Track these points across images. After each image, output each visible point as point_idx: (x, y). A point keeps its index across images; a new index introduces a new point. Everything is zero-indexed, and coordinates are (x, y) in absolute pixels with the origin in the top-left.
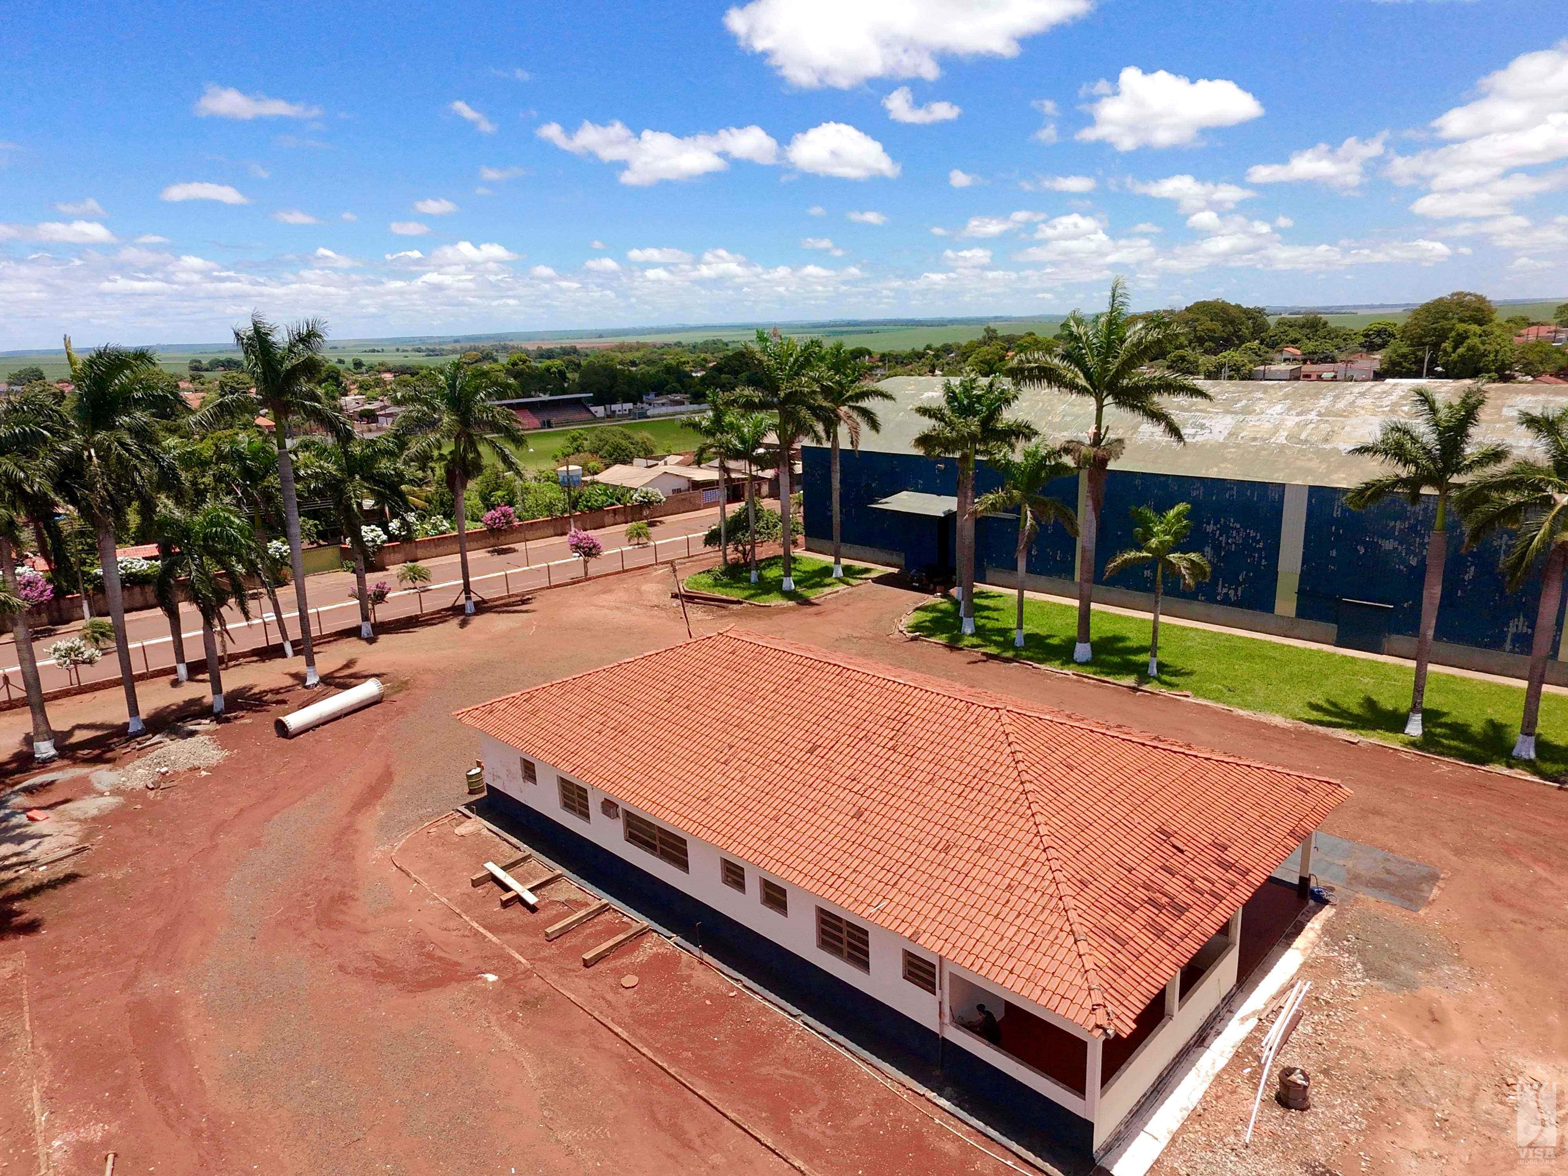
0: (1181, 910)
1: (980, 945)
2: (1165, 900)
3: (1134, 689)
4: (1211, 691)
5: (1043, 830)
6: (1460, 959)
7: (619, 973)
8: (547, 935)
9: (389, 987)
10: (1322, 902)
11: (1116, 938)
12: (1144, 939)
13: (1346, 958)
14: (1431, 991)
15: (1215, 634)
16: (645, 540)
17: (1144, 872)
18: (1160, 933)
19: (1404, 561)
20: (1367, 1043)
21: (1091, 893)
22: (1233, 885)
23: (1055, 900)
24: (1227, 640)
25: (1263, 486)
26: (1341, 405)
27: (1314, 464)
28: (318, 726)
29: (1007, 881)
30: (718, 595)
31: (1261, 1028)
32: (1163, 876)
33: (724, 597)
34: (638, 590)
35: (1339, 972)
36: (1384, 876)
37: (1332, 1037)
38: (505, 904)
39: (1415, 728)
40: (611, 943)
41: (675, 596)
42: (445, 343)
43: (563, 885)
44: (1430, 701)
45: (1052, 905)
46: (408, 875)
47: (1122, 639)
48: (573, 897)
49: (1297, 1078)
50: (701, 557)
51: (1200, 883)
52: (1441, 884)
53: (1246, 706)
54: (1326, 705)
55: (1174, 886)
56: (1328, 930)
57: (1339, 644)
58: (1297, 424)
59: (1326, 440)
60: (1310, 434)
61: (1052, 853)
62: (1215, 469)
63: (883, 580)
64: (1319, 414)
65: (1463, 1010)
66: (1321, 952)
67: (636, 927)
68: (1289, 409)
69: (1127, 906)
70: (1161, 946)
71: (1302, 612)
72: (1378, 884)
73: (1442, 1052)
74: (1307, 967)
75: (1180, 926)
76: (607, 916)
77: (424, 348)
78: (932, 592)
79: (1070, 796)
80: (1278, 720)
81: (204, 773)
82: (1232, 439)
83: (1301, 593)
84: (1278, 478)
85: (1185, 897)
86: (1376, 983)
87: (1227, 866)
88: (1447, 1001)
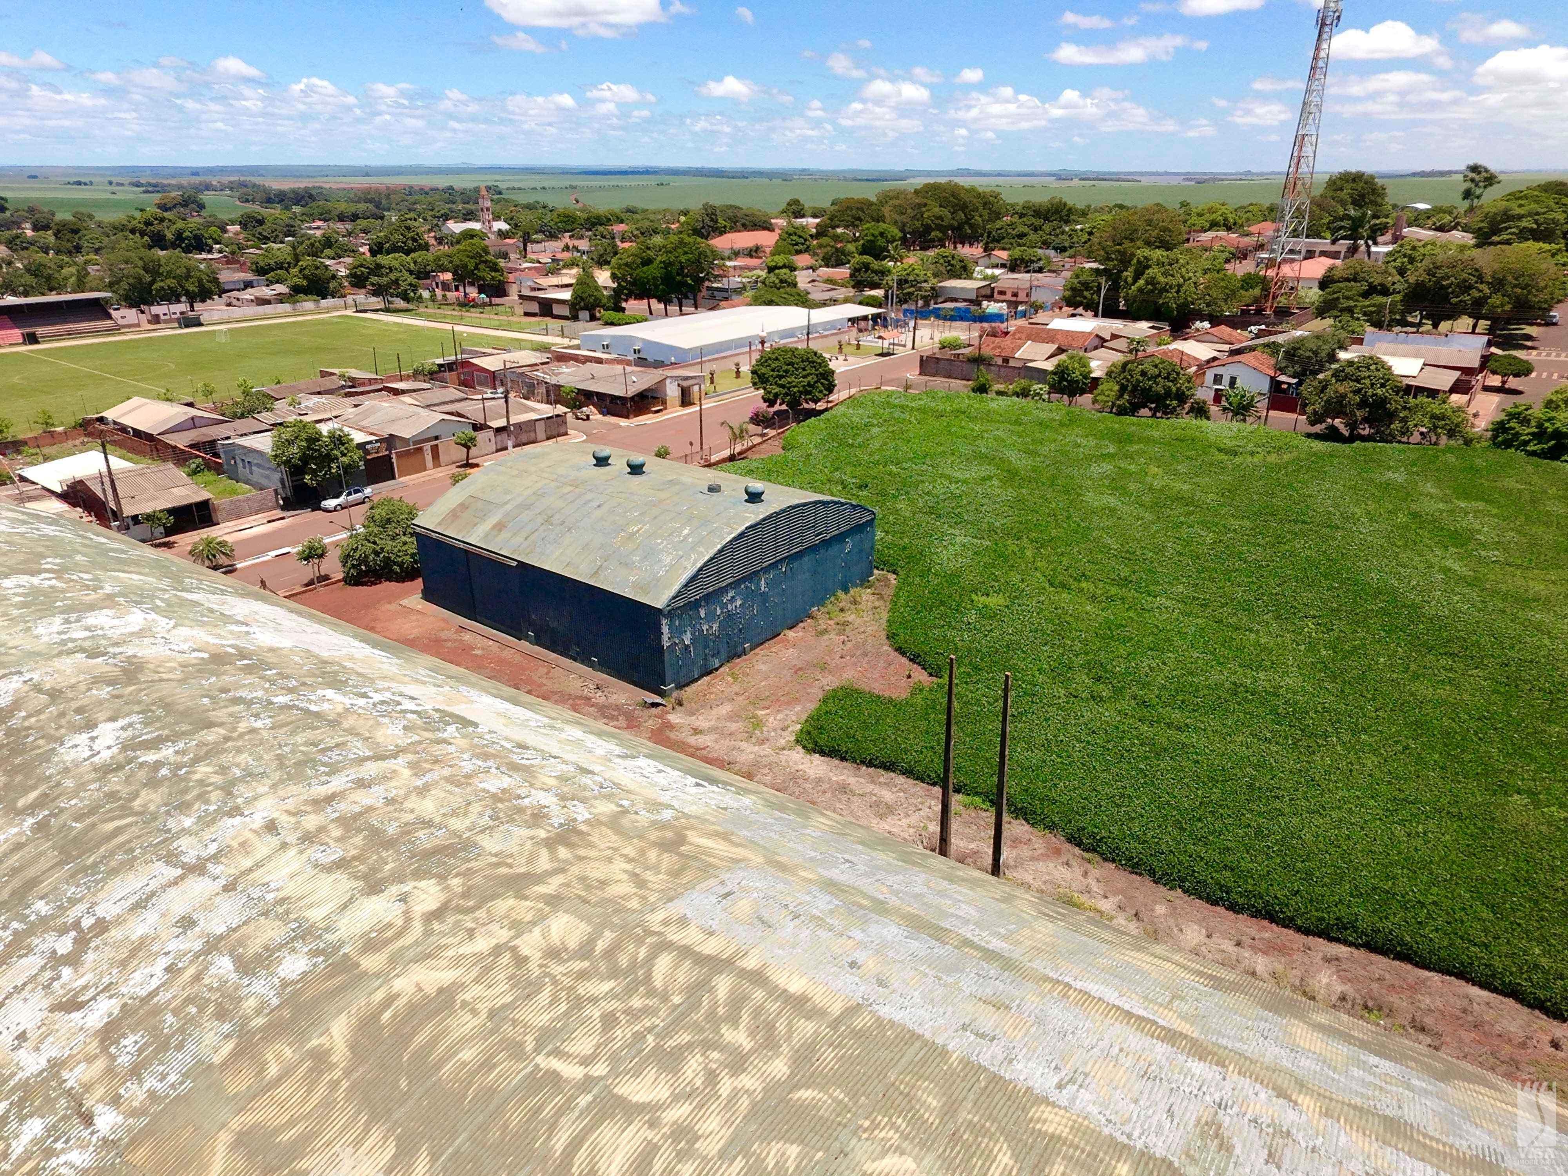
77: (143, 181)
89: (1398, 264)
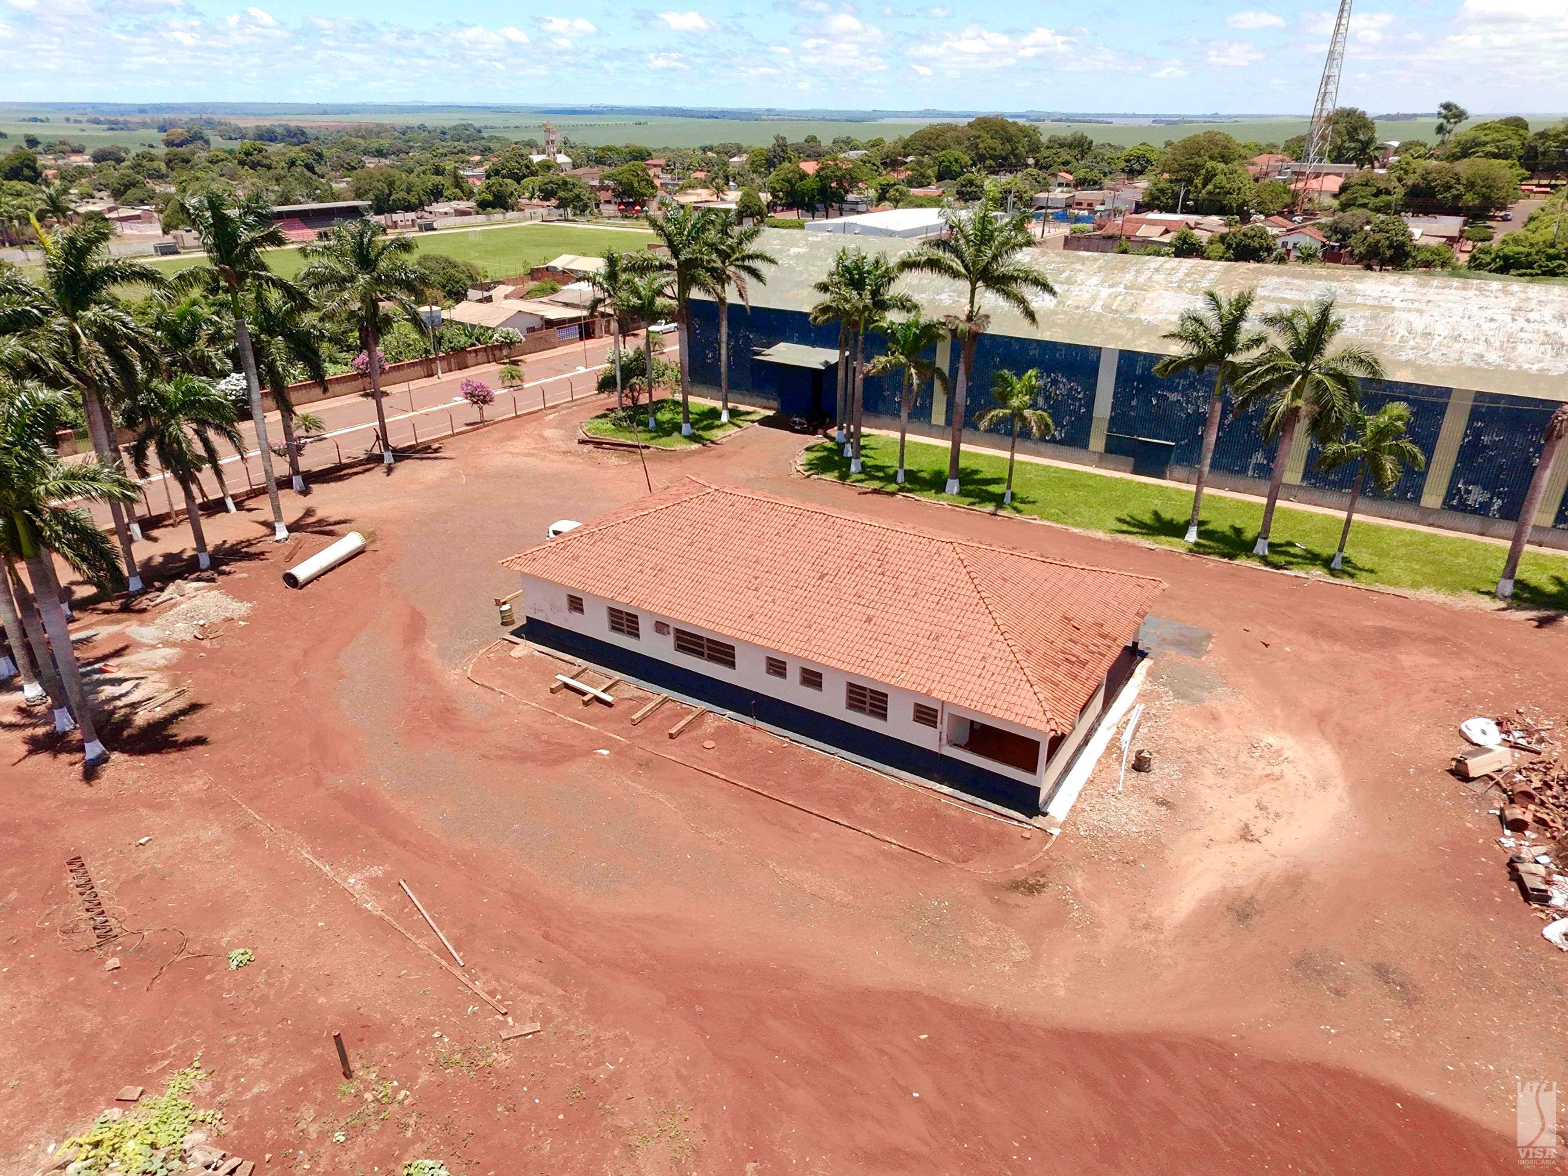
0: (1084, 664)
1: (972, 694)
2: (1074, 659)
3: (994, 514)
4: (1052, 515)
5: (999, 622)
6: (1227, 684)
7: (700, 740)
8: (633, 720)
9: (530, 765)
10: (1144, 656)
11: (1053, 683)
12: (1068, 682)
13: (1162, 689)
14: (1212, 703)
15: (1046, 468)
16: (519, 382)
17: (1059, 643)
18: (1075, 677)
19: (1182, 409)
20: (1178, 735)
21: (1034, 657)
22: (1110, 647)
23: (1014, 664)
24: (1054, 472)
25: (1086, 350)
26: (1141, 280)
27: (1123, 331)
28: (319, 576)
29: (981, 655)
30: (622, 440)
31: (1119, 733)
32: (1070, 645)
33: (629, 442)
34: (541, 436)
35: (1159, 697)
36: (1181, 638)
37: (1159, 733)
38: (586, 704)
39: (1192, 536)
40: (683, 723)
41: (583, 442)
42: (128, 113)
43: (622, 686)
44: (1203, 515)
45: (1013, 666)
46: (492, 689)
47: (976, 472)
48: (636, 695)
49: (1145, 754)
50: (584, 400)
51: (1092, 647)
52: (1213, 640)
53: (1076, 525)
54: (1128, 519)
55: (1077, 650)
56: (1149, 672)
57: (1135, 471)
58: (1110, 295)
59: (1132, 311)
60: (1119, 305)
61: (1007, 635)
62: (1048, 333)
63: (765, 422)
64: (1126, 288)
65: (1230, 712)
66: (1148, 686)
67: (696, 712)
68: (1103, 282)
69: (1054, 663)
70: (1077, 685)
71: (1110, 448)
72: (1177, 644)
73: (1219, 735)
74: (1142, 696)
75: (1084, 674)
76: (668, 705)
77: (102, 119)
78: (814, 433)
79: (1009, 599)
80: (1100, 535)
81: (242, 623)
82: (1061, 306)
83: (1109, 434)
84: (1096, 342)
85: (1086, 657)
86: (1180, 701)
87: (1105, 637)
88: (1219, 707)
89: (1397, 174)
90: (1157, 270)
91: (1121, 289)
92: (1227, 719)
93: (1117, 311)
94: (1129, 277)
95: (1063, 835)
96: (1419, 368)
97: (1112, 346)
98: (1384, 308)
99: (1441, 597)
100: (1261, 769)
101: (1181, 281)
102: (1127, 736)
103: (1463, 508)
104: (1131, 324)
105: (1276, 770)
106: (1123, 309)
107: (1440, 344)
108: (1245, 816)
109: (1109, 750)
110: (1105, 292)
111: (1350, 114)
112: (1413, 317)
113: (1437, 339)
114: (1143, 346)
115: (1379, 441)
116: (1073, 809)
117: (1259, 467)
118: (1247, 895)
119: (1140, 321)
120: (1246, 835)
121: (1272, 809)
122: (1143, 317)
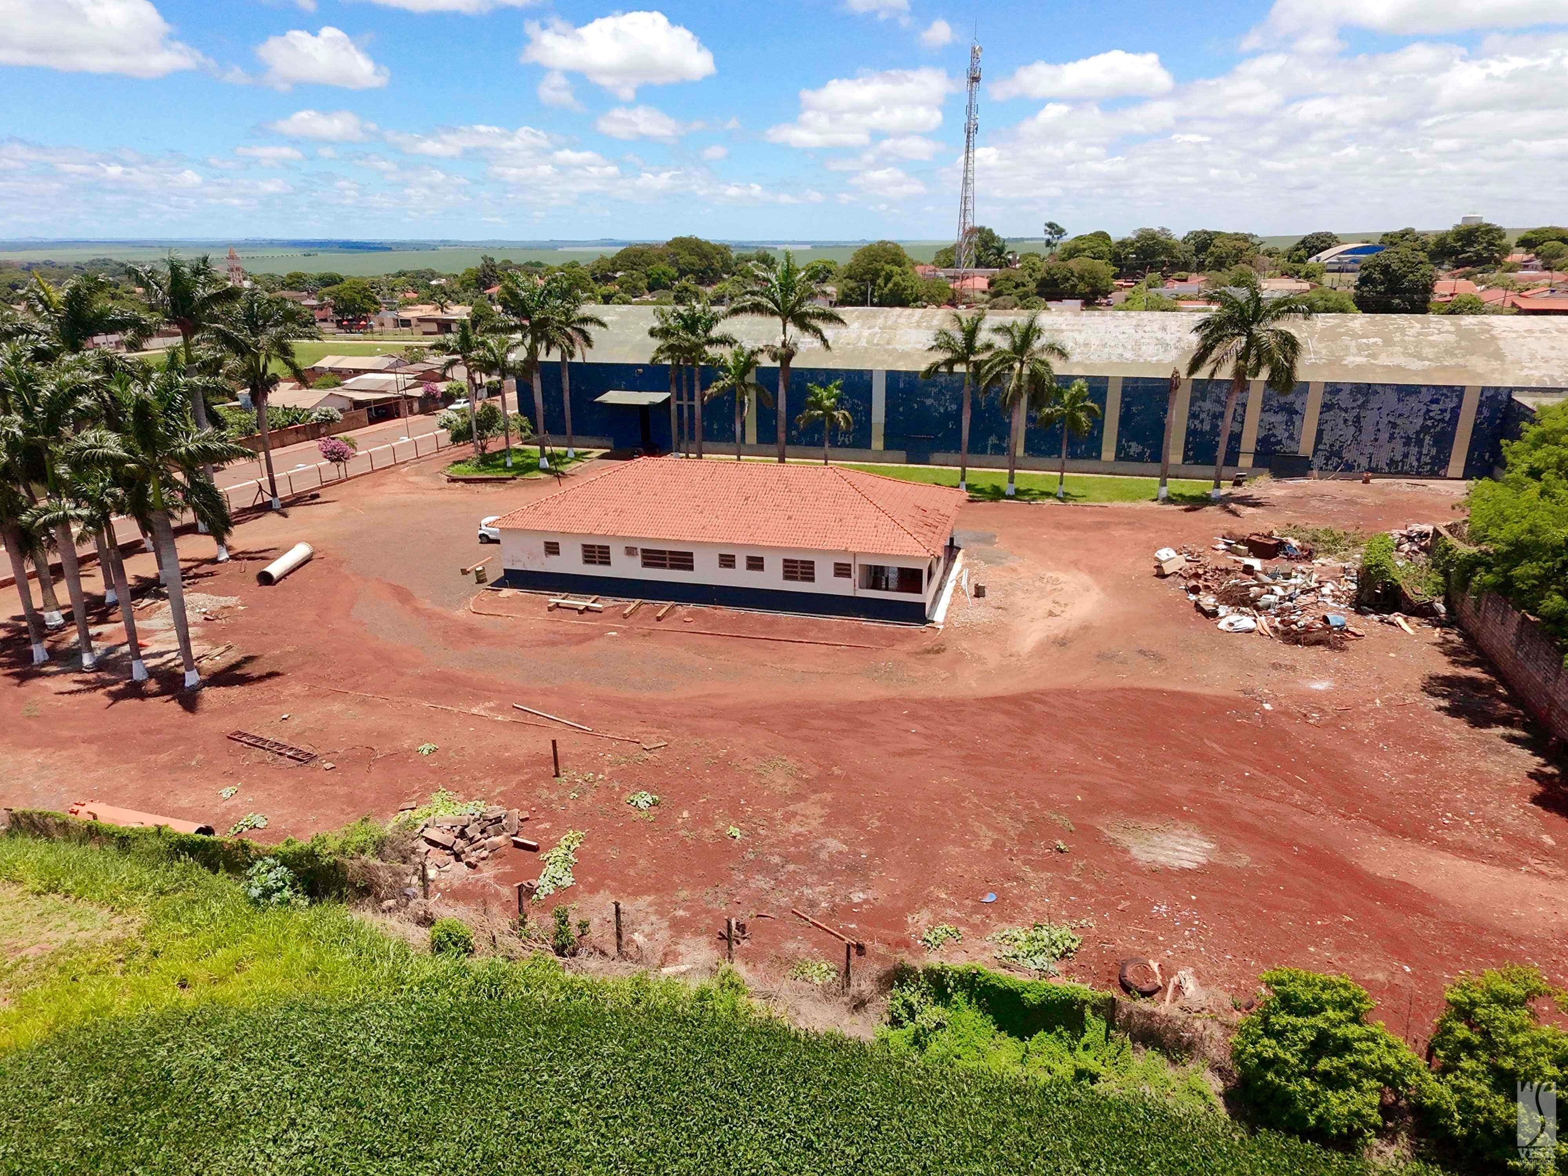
0: (936, 527)
1: (875, 546)
2: (929, 524)
5: (879, 506)
6: (1014, 554)
7: (680, 619)
8: (624, 615)
9: (562, 646)
10: (959, 549)
11: (923, 534)
12: (931, 534)
13: (976, 561)
14: (1009, 564)
17: (918, 517)
18: (934, 532)
19: (936, 410)
22: (947, 520)
25: (860, 373)
27: (885, 358)
28: (285, 576)
29: (873, 525)
30: (488, 476)
31: (958, 583)
32: (924, 518)
33: (495, 477)
35: (976, 565)
36: (978, 539)
37: (983, 580)
38: (580, 613)
40: (663, 611)
41: (451, 481)
45: (896, 527)
46: (500, 616)
48: (616, 604)
50: (428, 457)
51: (937, 520)
52: (998, 537)
55: (929, 520)
56: (965, 555)
57: (909, 462)
59: (888, 343)
60: (879, 340)
61: (886, 512)
63: (603, 457)
64: (880, 328)
65: (1021, 566)
66: (968, 561)
67: (668, 606)
69: (919, 526)
71: (887, 446)
72: (976, 541)
73: (1019, 577)
75: (938, 531)
76: (644, 606)
81: (240, 608)
83: (885, 435)
84: (867, 367)
85: (936, 524)
86: (988, 565)
87: (942, 515)
88: (1014, 565)
89: (1027, 273)
90: (899, 316)
91: (877, 329)
92: (1020, 570)
93: (878, 345)
94: (880, 321)
95: (945, 629)
96: (1086, 366)
97: (880, 368)
98: (1056, 331)
99: (1127, 504)
100: (1049, 587)
101: (918, 322)
102: (964, 582)
103: (1128, 458)
104: (890, 353)
105: (1059, 587)
106: (882, 343)
107: (1096, 350)
108: (1048, 608)
109: (956, 590)
110: (866, 333)
111: (981, 230)
112: (1076, 335)
113: (1093, 347)
114: (901, 366)
115: (1074, 404)
116: (946, 617)
117: (994, 446)
118: (1061, 636)
119: (895, 350)
120: (1051, 614)
121: (1062, 603)
122: (898, 347)
